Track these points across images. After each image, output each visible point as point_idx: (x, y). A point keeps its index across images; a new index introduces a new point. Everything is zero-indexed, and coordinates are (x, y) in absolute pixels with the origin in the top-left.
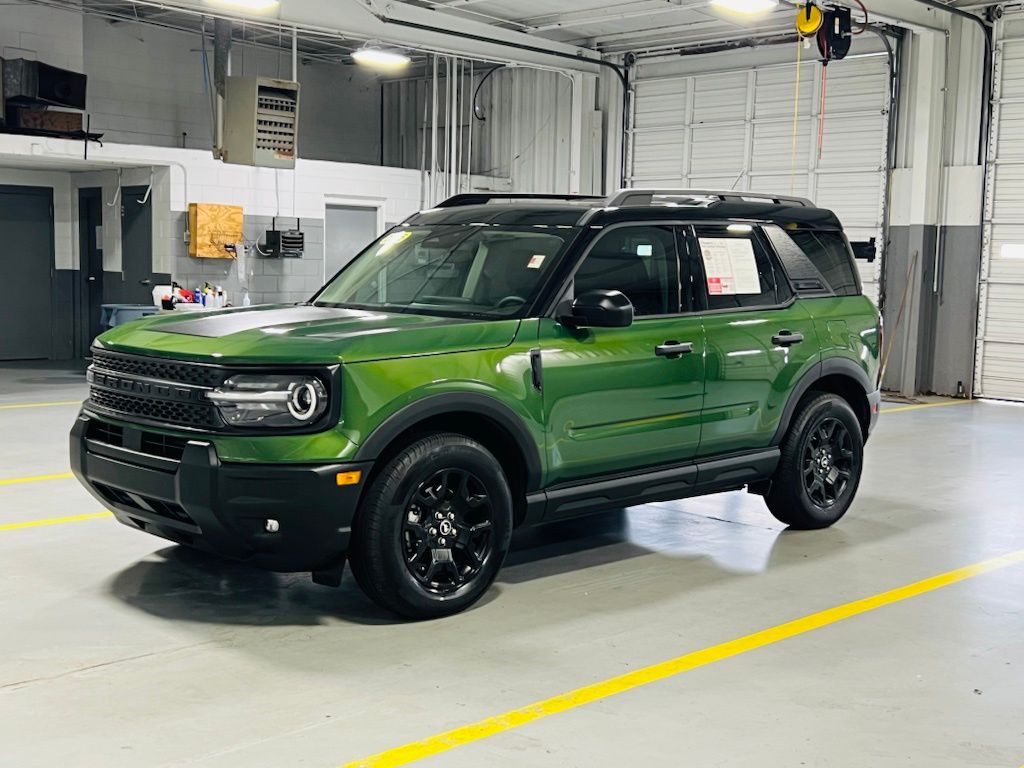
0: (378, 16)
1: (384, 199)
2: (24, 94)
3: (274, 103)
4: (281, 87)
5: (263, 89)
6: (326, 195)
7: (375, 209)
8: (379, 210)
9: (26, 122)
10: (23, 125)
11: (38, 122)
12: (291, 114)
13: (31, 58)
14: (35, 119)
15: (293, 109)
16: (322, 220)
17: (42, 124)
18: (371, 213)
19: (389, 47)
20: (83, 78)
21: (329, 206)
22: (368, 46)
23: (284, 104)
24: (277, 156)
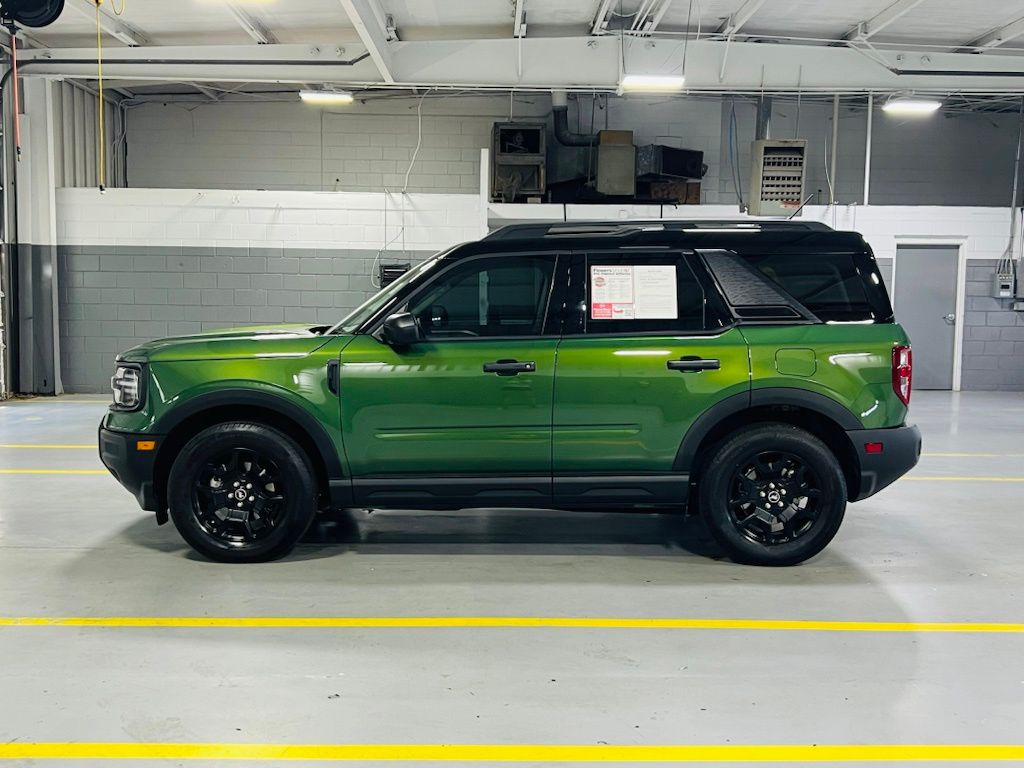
0: (893, 70)
1: (966, 237)
2: (652, 171)
3: (782, 161)
4: (786, 145)
5: (768, 150)
6: (896, 237)
7: (958, 247)
8: (961, 247)
9: (656, 193)
10: (653, 197)
11: (666, 192)
12: (799, 168)
13: (660, 142)
14: (663, 190)
15: (801, 164)
16: (892, 259)
17: (668, 194)
18: (955, 250)
19: (921, 95)
20: (702, 153)
21: (899, 247)
22: (893, 98)
23: (793, 160)
24: (782, 206)
